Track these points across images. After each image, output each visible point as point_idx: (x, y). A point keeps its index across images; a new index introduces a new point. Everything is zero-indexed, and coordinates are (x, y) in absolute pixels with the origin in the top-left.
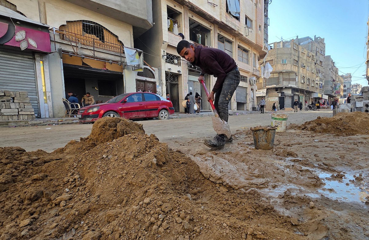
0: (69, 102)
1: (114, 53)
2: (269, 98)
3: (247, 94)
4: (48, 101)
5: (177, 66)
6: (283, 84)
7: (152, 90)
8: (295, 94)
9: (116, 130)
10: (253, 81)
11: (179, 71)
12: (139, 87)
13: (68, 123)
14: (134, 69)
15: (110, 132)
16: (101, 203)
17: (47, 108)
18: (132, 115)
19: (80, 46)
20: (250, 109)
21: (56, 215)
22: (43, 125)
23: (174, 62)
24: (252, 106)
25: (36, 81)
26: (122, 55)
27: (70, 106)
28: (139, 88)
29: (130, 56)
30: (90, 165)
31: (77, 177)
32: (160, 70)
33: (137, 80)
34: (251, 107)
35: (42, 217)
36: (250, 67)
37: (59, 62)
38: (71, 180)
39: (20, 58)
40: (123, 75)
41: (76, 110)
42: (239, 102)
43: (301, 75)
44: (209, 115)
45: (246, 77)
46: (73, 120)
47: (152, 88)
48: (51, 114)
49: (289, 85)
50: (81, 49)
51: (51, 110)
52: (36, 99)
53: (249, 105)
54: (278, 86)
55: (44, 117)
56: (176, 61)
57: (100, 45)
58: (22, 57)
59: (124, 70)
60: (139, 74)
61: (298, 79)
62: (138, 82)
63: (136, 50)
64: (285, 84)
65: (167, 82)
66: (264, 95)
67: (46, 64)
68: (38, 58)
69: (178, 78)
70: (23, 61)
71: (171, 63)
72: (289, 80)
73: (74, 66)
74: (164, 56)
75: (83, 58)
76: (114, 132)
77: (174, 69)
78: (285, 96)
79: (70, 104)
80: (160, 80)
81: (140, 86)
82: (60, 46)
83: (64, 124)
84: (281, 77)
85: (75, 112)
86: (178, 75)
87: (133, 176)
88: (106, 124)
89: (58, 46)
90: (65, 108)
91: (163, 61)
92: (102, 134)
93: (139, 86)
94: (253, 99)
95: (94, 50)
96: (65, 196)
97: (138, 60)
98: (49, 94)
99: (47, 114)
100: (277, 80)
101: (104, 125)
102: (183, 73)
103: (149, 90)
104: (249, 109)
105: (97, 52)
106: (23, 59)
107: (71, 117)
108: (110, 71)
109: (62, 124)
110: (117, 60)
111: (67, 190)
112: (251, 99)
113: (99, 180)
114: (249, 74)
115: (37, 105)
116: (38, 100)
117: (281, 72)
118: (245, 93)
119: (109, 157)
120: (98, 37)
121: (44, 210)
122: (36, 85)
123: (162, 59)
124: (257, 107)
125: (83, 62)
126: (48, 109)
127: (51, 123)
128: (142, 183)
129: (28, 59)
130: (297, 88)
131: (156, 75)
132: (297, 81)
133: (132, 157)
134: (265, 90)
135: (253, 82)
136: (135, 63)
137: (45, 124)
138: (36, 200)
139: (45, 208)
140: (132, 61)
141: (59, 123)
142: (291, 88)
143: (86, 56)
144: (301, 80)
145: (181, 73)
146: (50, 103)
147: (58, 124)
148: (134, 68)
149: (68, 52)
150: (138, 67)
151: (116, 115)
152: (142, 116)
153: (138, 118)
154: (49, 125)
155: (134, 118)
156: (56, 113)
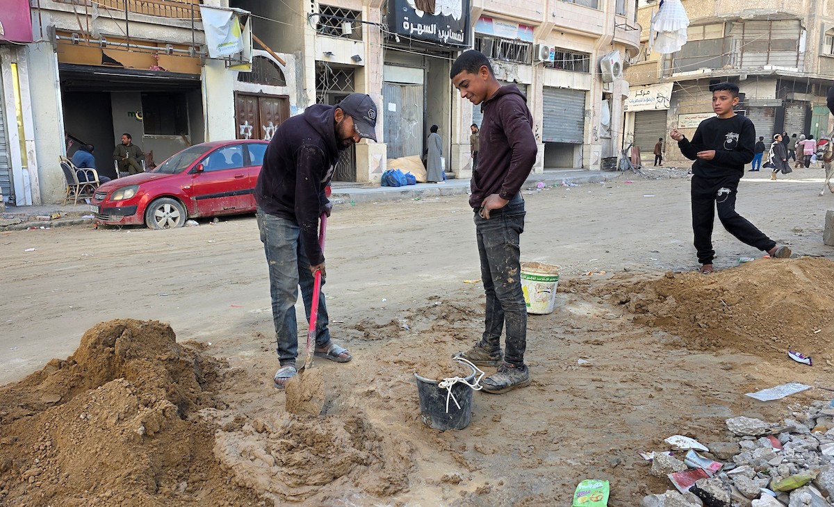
0: (73, 166)
1: (177, 23)
2: (682, 118)
3: (584, 113)
4: (29, 162)
5: (351, 42)
6: (741, 62)
7: (278, 120)
8: (789, 97)
9: (113, 352)
10: (612, 67)
11: (356, 58)
12: (243, 114)
13: (72, 223)
14: (228, 65)
15: (104, 356)
16: (69, 485)
17: (27, 181)
18: (216, 205)
19: (95, 13)
20: (596, 163)
21: (24, 494)
22: (21, 229)
23: (341, 31)
24: (604, 152)
25: (4, 115)
26: (197, 26)
27: (75, 174)
28: (243, 118)
29: (217, 30)
30: (63, 428)
31: (48, 443)
32: (300, 59)
33: (238, 95)
34: (600, 156)
35: (12, 494)
36: (603, 16)
37: (51, 62)
38: (42, 448)
41: (89, 186)
42: (555, 140)
43: (823, 25)
44: (443, 192)
45: (587, 55)
46: (83, 214)
47: (277, 114)
48: (37, 195)
49: (768, 68)
51: (36, 185)
52: (5, 161)
53: (592, 150)
54: (719, 73)
55: (22, 204)
56: (347, 28)
57: (142, 5)
59: (203, 68)
60: (243, 77)
61: (807, 43)
62: (241, 100)
63: (232, 12)
64: (750, 63)
65: (319, 91)
66: (661, 107)
67: (23, 70)
68: (6, 59)
69: (353, 78)
71: (334, 33)
72: (770, 46)
73: (83, 68)
74: (311, 16)
75: (104, 45)
76: (111, 355)
77: (342, 51)
78: (749, 109)
79: (76, 170)
80: (301, 89)
81: (245, 110)
82: (52, 20)
83: (64, 224)
84: (735, 37)
85: (88, 190)
86: (354, 69)
87: (107, 454)
88: (99, 341)
89: (47, 20)
90: (64, 179)
91: (310, 30)
92: (92, 358)
93: (243, 111)
94: (609, 130)
95: (127, 21)
96: (34, 470)
97: (237, 39)
98: (31, 146)
99: (28, 194)
100: (720, 49)
101: (96, 343)
102: (368, 64)
103: (270, 120)
104: (591, 163)
105: (137, 25)
107: (79, 202)
108: (168, 74)
109: (59, 225)
110: (186, 40)
111: (37, 461)
112: (599, 128)
113: (71, 454)
114: (599, 43)
115: (6, 173)
116: (9, 163)
117: (737, 20)
118: (579, 111)
119: (88, 417)
121: (13, 485)
122: (5, 126)
123: (305, 25)
124: (620, 156)
125: (103, 54)
126: (31, 184)
127: (37, 223)
128: (117, 464)
130: (801, 75)
131: (290, 77)
132: (802, 49)
133: (114, 421)
134: (667, 90)
135: (608, 69)
136: (231, 50)
137: (25, 225)
138: (6, 471)
139: (15, 483)
140: (221, 45)
141: (53, 221)
142: (773, 77)
143: (110, 37)
144: (821, 45)
145: (360, 63)
146: (33, 169)
147: (50, 226)
148: (228, 62)
149: (68, 33)
150: (240, 58)
151: (177, 207)
152: (241, 207)
153: (232, 212)
154: (32, 228)
155: (222, 213)
156: (47, 192)
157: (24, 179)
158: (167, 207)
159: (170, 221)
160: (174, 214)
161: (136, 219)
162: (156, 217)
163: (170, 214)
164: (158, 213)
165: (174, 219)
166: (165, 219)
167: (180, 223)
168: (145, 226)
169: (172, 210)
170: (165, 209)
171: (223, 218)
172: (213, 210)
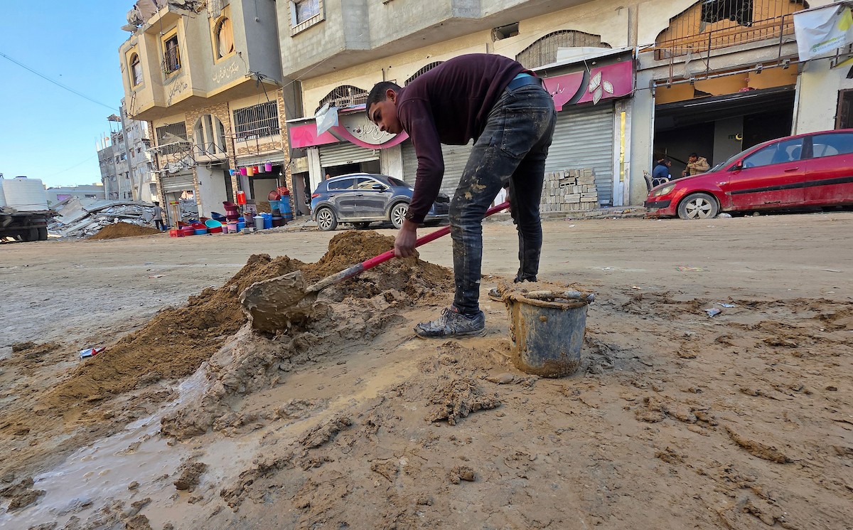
0: (650, 177)
1: (773, 42)
4: (625, 177)
13: (635, 216)
14: (834, 65)
17: (621, 190)
18: (755, 199)
19: (688, 59)
26: (788, 39)
27: (651, 183)
33: (845, 94)
39: (597, 116)
40: (794, 92)
48: (627, 199)
50: (691, 64)
51: (627, 193)
52: (610, 177)
55: (616, 205)
57: (736, 37)
58: (599, 114)
59: (799, 77)
63: (839, 6)
68: (618, 109)
70: (601, 120)
75: (695, 81)
82: (653, 75)
83: (630, 217)
98: (627, 166)
99: (621, 198)
106: (600, 116)
108: (758, 91)
109: (626, 217)
115: (610, 185)
116: (612, 179)
120: (732, 19)
122: (613, 154)
125: (695, 90)
126: (624, 192)
129: (607, 115)
136: (833, 46)
143: (697, 75)
146: (627, 181)
147: (620, 217)
148: (834, 60)
149: (665, 81)
151: (710, 200)
152: (789, 201)
153: (775, 206)
154: (608, 218)
155: (763, 207)
156: (634, 196)
157: (620, 187)
158: (699, 201)
159: (701, 213)
160: (705, 207)
161: (669, 211)
162: (688, 209)
163: (702, 207)
164: (690, 206)
165: (706, 212)
166: (696, 211)
167: (711, 215)
168: (677, 216)
169: (704, 203)
170: (697, 203)
171: (763, 212)
172: (751, 204)
